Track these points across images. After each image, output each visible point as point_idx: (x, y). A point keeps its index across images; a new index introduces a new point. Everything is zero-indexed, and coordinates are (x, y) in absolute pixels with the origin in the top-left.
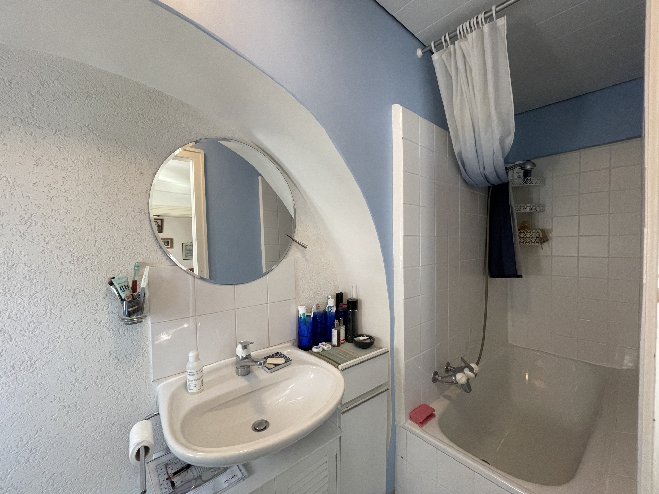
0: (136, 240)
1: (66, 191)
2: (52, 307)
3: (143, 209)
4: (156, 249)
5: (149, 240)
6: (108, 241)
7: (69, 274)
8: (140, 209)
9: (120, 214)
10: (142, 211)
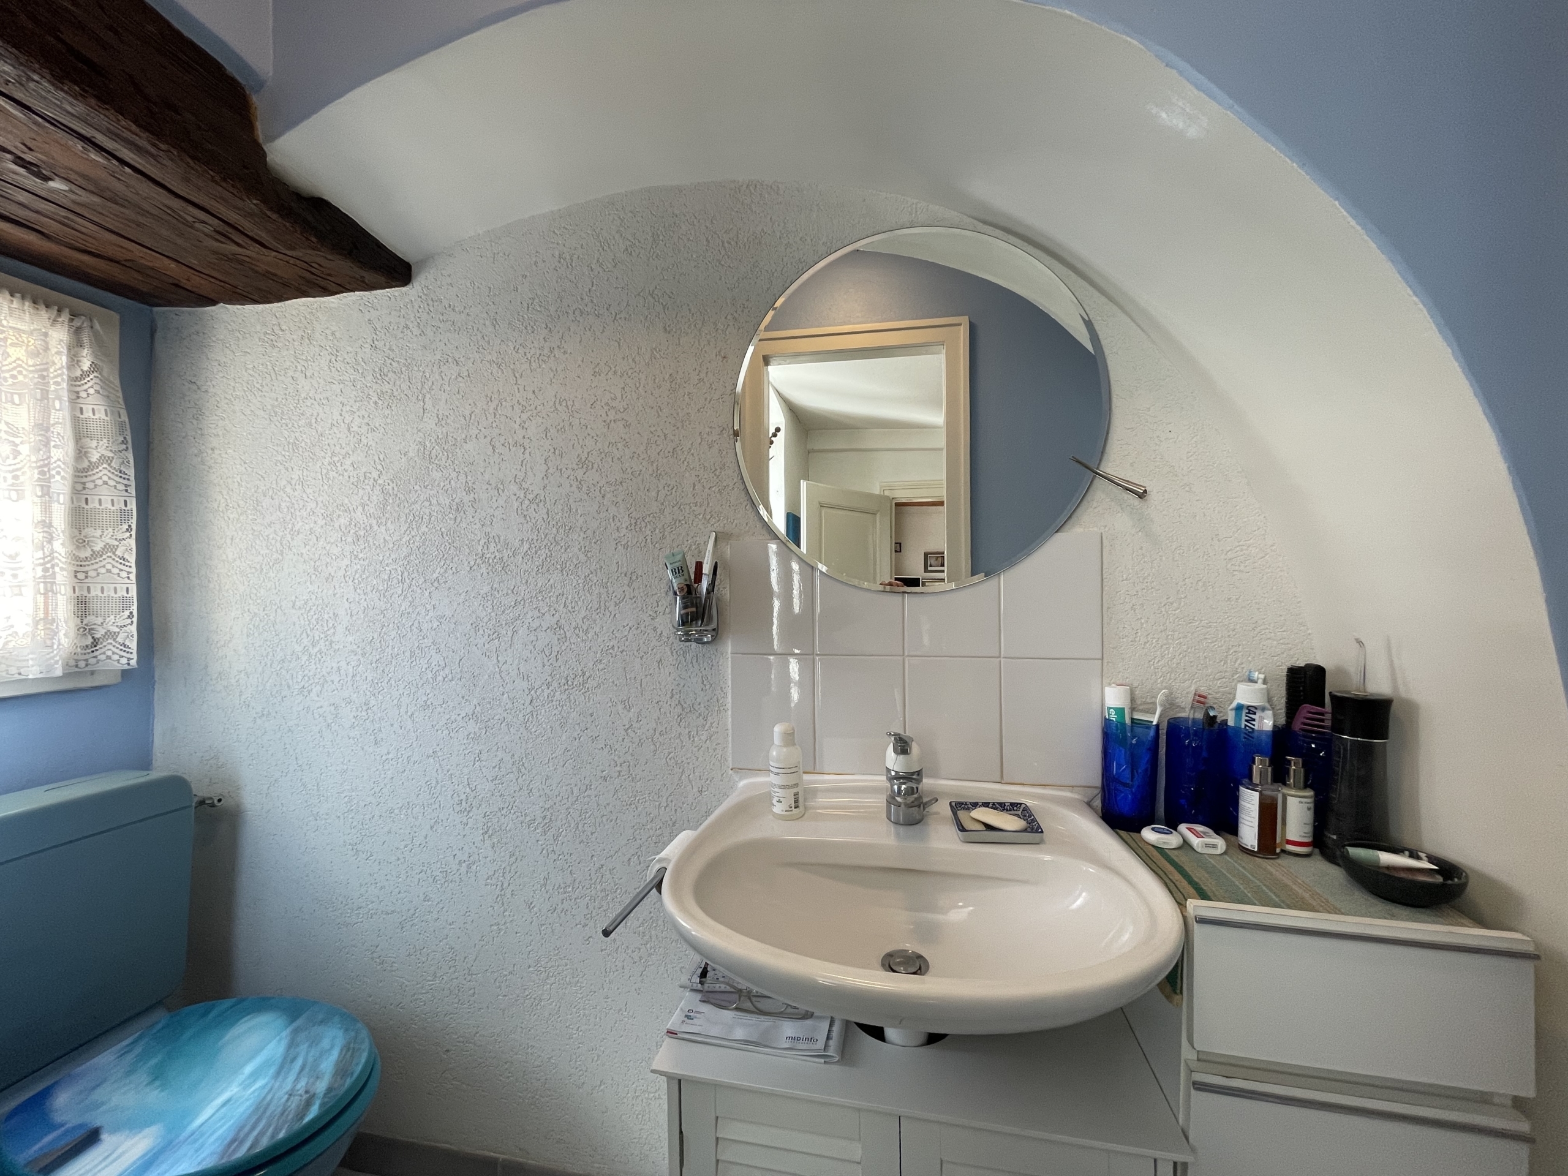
0: (713, 489)
1: (625, 409)
2: (607, 598)
3: (725, 426)
4: (746, 506)
5: (733, 489)
6: (674, 490)
7: (626, 546)
8: (721, 428)
9: (690, 442)
10: (724, 432)
